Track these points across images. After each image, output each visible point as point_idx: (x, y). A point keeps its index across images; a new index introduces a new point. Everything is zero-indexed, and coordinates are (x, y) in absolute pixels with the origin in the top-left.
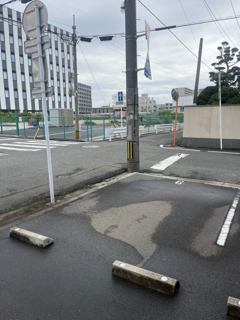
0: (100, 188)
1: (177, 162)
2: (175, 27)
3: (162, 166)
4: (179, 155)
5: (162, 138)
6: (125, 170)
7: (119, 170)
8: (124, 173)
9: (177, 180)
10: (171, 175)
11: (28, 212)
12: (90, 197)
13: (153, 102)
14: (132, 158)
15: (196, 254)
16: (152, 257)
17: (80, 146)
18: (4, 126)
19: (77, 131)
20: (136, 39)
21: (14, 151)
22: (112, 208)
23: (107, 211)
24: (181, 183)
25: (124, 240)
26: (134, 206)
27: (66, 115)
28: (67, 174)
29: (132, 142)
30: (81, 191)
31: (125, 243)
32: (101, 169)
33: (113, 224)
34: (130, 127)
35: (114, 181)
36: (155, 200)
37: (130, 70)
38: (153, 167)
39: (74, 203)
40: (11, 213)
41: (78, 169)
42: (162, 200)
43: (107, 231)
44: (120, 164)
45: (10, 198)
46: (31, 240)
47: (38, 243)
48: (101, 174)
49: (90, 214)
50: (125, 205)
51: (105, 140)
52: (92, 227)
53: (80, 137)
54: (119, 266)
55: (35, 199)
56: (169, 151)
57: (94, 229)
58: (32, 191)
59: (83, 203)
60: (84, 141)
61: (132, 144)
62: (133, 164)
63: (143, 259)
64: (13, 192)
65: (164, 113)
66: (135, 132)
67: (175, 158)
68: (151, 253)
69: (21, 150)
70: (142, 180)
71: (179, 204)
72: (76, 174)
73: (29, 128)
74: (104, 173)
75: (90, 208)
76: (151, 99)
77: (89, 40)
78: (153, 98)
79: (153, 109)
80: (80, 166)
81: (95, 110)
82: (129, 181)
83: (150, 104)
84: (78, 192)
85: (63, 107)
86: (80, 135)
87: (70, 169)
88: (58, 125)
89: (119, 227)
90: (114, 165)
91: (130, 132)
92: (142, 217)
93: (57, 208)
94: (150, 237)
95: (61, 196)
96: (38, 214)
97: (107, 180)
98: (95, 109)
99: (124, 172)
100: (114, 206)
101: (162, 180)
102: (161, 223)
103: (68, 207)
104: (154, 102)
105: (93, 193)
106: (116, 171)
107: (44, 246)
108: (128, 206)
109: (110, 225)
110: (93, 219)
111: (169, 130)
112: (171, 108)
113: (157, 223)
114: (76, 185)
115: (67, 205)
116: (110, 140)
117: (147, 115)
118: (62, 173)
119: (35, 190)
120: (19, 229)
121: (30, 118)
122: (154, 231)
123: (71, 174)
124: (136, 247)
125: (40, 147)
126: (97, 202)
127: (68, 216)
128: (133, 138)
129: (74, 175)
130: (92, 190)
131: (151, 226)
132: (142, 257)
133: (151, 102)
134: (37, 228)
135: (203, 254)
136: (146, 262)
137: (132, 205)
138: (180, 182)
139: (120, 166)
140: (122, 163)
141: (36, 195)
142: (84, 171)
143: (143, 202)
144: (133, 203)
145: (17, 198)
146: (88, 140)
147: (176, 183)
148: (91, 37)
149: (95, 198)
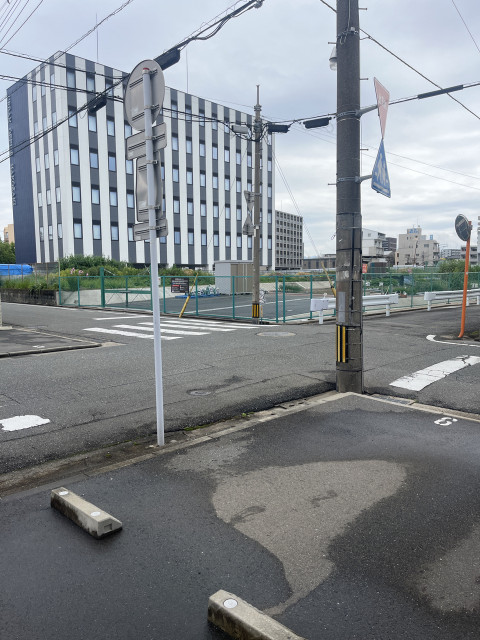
0: (262, 420)
1: (456, 375)
2: (460, 87)
3: (417, 382)
4: (463, 359)
5: (436, 320)
6: (331, 387)
7: (318, 385)
8: (328, 393)
9: (440, 416)
10: (434, 403)
11: (109, 458)
12: (234, 439)
13: (431, 245)
14: (347, 361)
15: (423, 603)
16: (312, 593)
17: (255, 333)
18: (132, 292)
19: (256, 304)
20: (359, 117)
21: (135, 338)
22: (270, 468)
23: (256, 474)
24: (449, 423)
25: (266, 543)
26: (320, 466)
27: (245, 273)
28: (210, 388)
29: (347, 327)
30: (225, 425)
31: (264, 550)
32: (279, 381)
33: (257, 504)
34: (342, 295)
35: (298, 407)
36: (371, 458)
37: (343, 179)
38: (394, 384)
39: (197, 449)
40: (77, 458)
41: (235, 379)
42: (389, 458)
43: (238, 519)
44: (323, 371)
45: (86, 428)
46: (80, 518)
47: (90, 526)
48: (277, 391)
49: (218, 476)
50: (301, 462)
51: (313, 322)
52: (211, 505)
53: (261, 315)
54: (221, 605)
55: (132, 434)
56: (444, 348)
57: (211, 510)
58: (131, 418)
59: (214, 451)
60: (268, 323)
61: (347, 332)
62: (349, 374)
63: (289, 596)
64: (96, 416)
65: (452, 268)
66: (353, 306)
67: (454, 365)
68: (314, 582)
69: (146, 336)
70: (359, 409)
71: (426, 471)
72: (228, 388)
73: (176, 297)
74: (284, 390)
75: (225, 461)
76: (428, 238)
77: (284, 129)
78: (431, 236)
79: (431, 258)
80: (239, 373)
81: (309, 263)
82: (328, 410)
83: (426, 250)
84: (218, 426)
85: (234, 257)
86: (261, 312)
87: (217, 378)
88: (229, 292)
89: (267, 513)
90: (310, 375)
91: (342, 306)
92: (326, 495)
93: (161, 456)
94: (327, 543)
95: (181, 432)
96: (121, 464)
97: (286, 405)
98: (309, 261)
99: (330, 390)
100: (275, 463)
101: (405, 413)
102: (365, 513)
103: (183, 457)
104: (436, 244)
105: (244, 430)
106: (311, 387)
107: (99, 534)
108: (305, 466)
109: (252, 503)
110: (219, 488)
111: (460, 303)
112: (472, 256)
113: (357, 513)
114: (217, 411)
115: (183, 451)
116: (321, 322)
117: (416, 270)
118: (201, 385)
119: (136, 417)
120: (66, 493)
121: (174, 279)
122: (341, 532)
123: (217, 387)
124: (286, 564)
125: (182, 332)
126: (244, 450)
127: (175, 476)
128: (347, 319)
129: (222, 390)
130: (245, 424)
131: (337, 518)
132: (290, 589)
133: (427, 246)
134: (106, 493)
135: (439, 605)
136: (295, 605)
137: (315, 464)
138: (446, 419)
139: (322, 377)
140: (328, 371)
141: (135, 426)
142: (243, 384)
143: (341, 460)
144: (317, 460)
145: (99, 429)
146: (277, 321)
147: (437, 422)
148: (288, 124)
149: (244, 443)
